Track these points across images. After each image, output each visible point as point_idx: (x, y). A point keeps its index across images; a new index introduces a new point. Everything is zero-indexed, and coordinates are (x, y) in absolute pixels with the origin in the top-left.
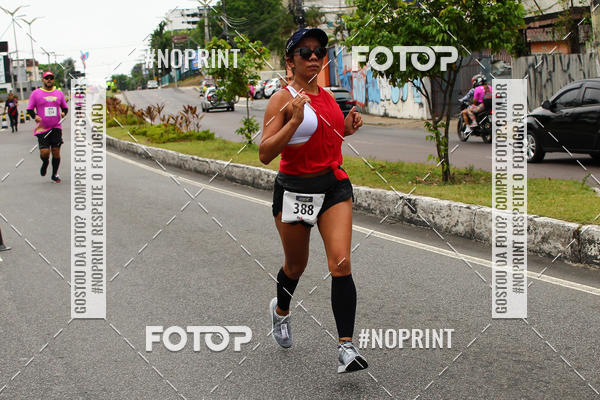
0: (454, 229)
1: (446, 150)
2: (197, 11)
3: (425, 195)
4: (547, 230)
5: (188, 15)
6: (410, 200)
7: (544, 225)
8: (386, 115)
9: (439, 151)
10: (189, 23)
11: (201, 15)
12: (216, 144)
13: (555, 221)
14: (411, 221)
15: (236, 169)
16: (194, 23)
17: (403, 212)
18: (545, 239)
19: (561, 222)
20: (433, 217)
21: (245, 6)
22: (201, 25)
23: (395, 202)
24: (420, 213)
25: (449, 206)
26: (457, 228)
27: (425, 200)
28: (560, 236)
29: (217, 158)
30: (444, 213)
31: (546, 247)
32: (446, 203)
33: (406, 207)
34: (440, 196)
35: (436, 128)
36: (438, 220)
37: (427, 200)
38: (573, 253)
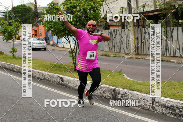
0: (75, 88)
1: (76, 61)
2: (5, 11)
3: (67, 76)
4: (105, 89)
5: (2, 13)
6: (61, 77)
7: (104, 87)
8: (64, 47)
9: (73, 61)
10: (2, 15)
11: (6, 13)
12: (3, 56)
13: (107, 86)
14: (61, 85)
15: (7, 65)
16: (4, 15)
17: (59, 81)
18: (104, 92)
19: (109, 87)
20: (69, 84)
21: (20, 10)
22: (6, 16)
23: (57, 78)
24: (64, 81)
25: (74, 80)
26: (76, 87)
27: (66, 78)
28: (109, 91)
29: (2, 61)
30: (72, 82)
31: (104, 95)
32: (73, 79)
33: (60, 80)
34: (71, 76)
35: (72, 53)
36: (70, 84)
37: (67, 77)
38: (113, 97)
